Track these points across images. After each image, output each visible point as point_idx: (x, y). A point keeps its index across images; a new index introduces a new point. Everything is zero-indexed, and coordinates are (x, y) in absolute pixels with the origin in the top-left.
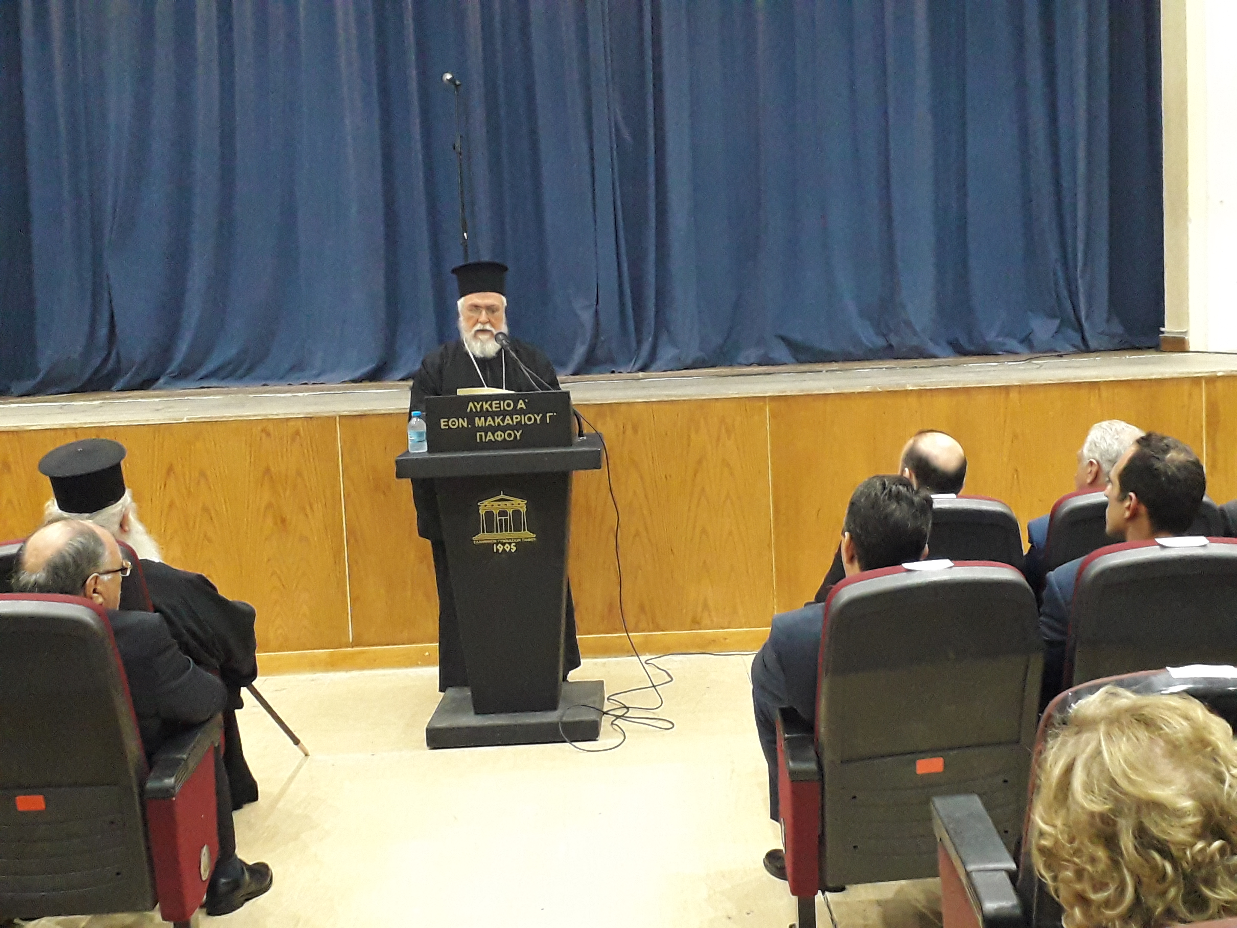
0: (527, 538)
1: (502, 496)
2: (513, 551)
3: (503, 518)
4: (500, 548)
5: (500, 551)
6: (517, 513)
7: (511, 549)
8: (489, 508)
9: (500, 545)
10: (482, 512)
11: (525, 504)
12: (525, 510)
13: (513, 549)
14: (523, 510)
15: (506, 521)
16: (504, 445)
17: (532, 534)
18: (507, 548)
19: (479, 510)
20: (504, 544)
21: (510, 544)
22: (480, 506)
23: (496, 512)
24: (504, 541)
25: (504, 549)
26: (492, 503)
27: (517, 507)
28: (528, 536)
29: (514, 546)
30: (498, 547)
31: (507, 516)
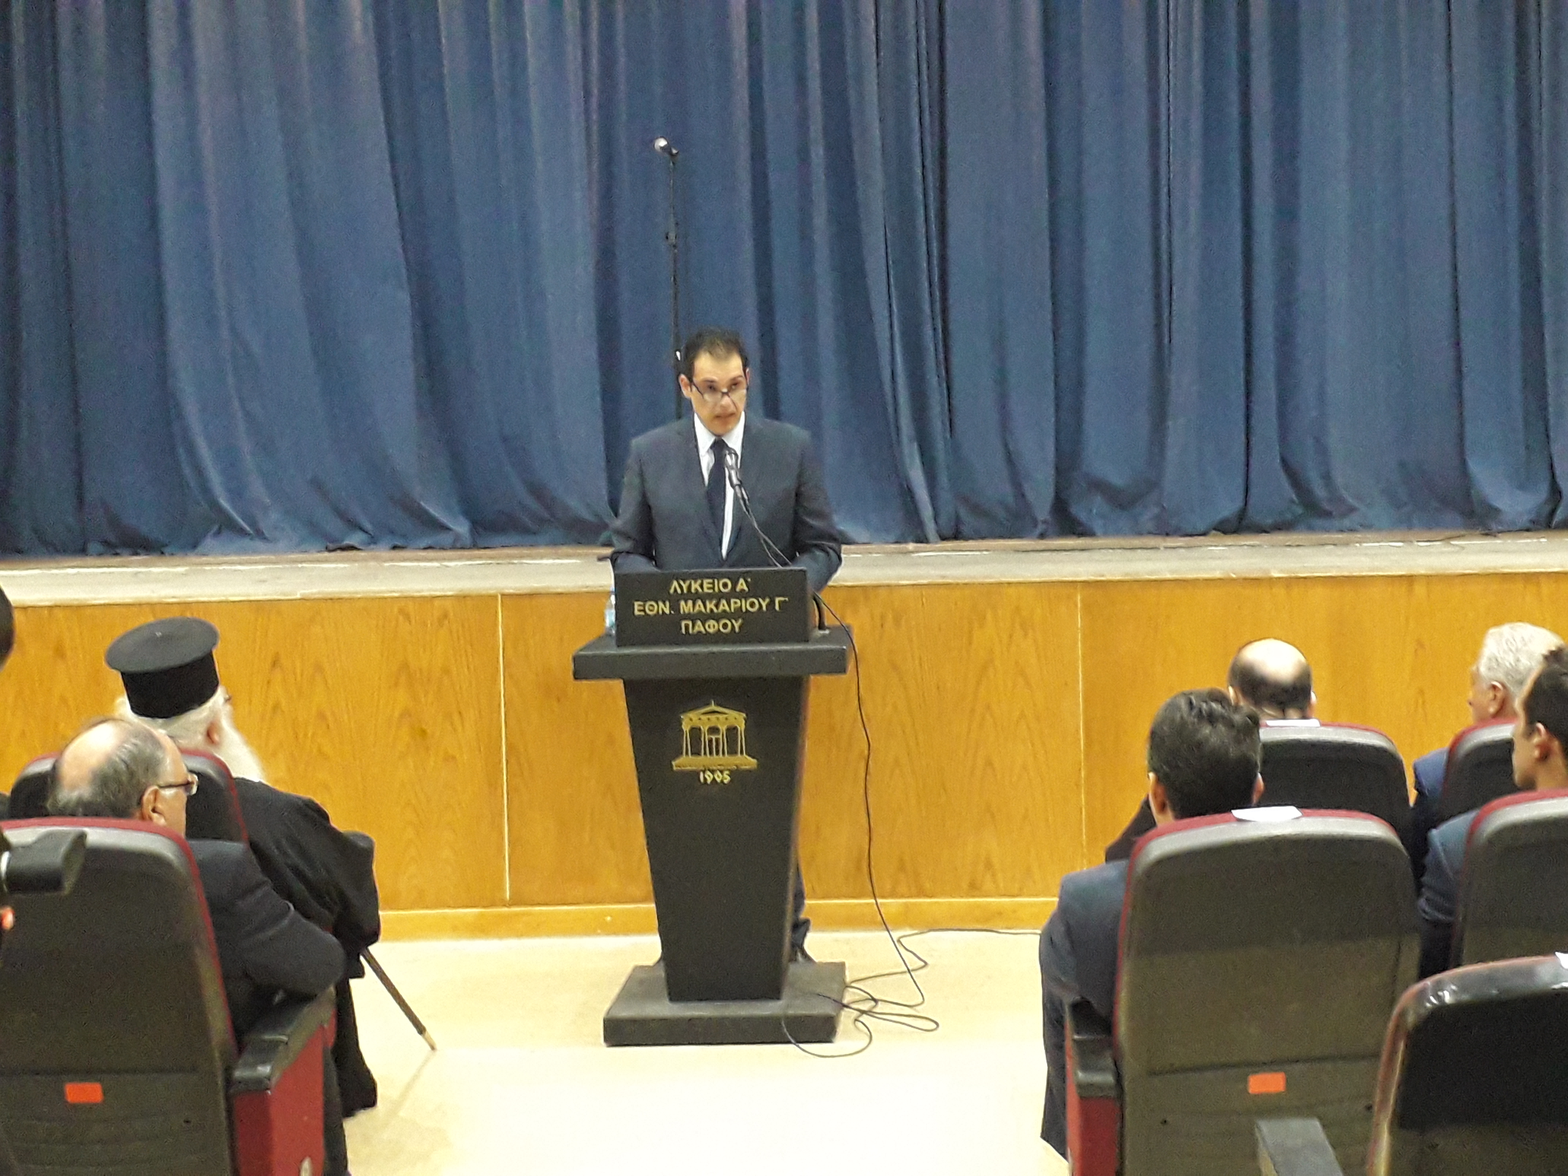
0: (746, 765)
1: (713, 707)
2: (726, 781)
3: (714, 737)
4: (709, 777)
5: (708, 781)
6: (732, 731)
7: (723, 778)
8: (696, 723)
10: (686, 727)
11: (744, 719)
12: (744, 726)
14: (741, 727)
15: (717, 740)
16: (718, 638)
17: (751, 759)
18: (718, 776)
19: (682, 725)
20: (713, 772)
21: (722, 772)
22: (683, 719)
23: (704, 729)
24: (714, 768)
25: (714, 779)
26: (700, 717)
27: (732, 722)
28: (748, 762)
29: (727, 774)
30: (706, 776)
31: (719, 734)
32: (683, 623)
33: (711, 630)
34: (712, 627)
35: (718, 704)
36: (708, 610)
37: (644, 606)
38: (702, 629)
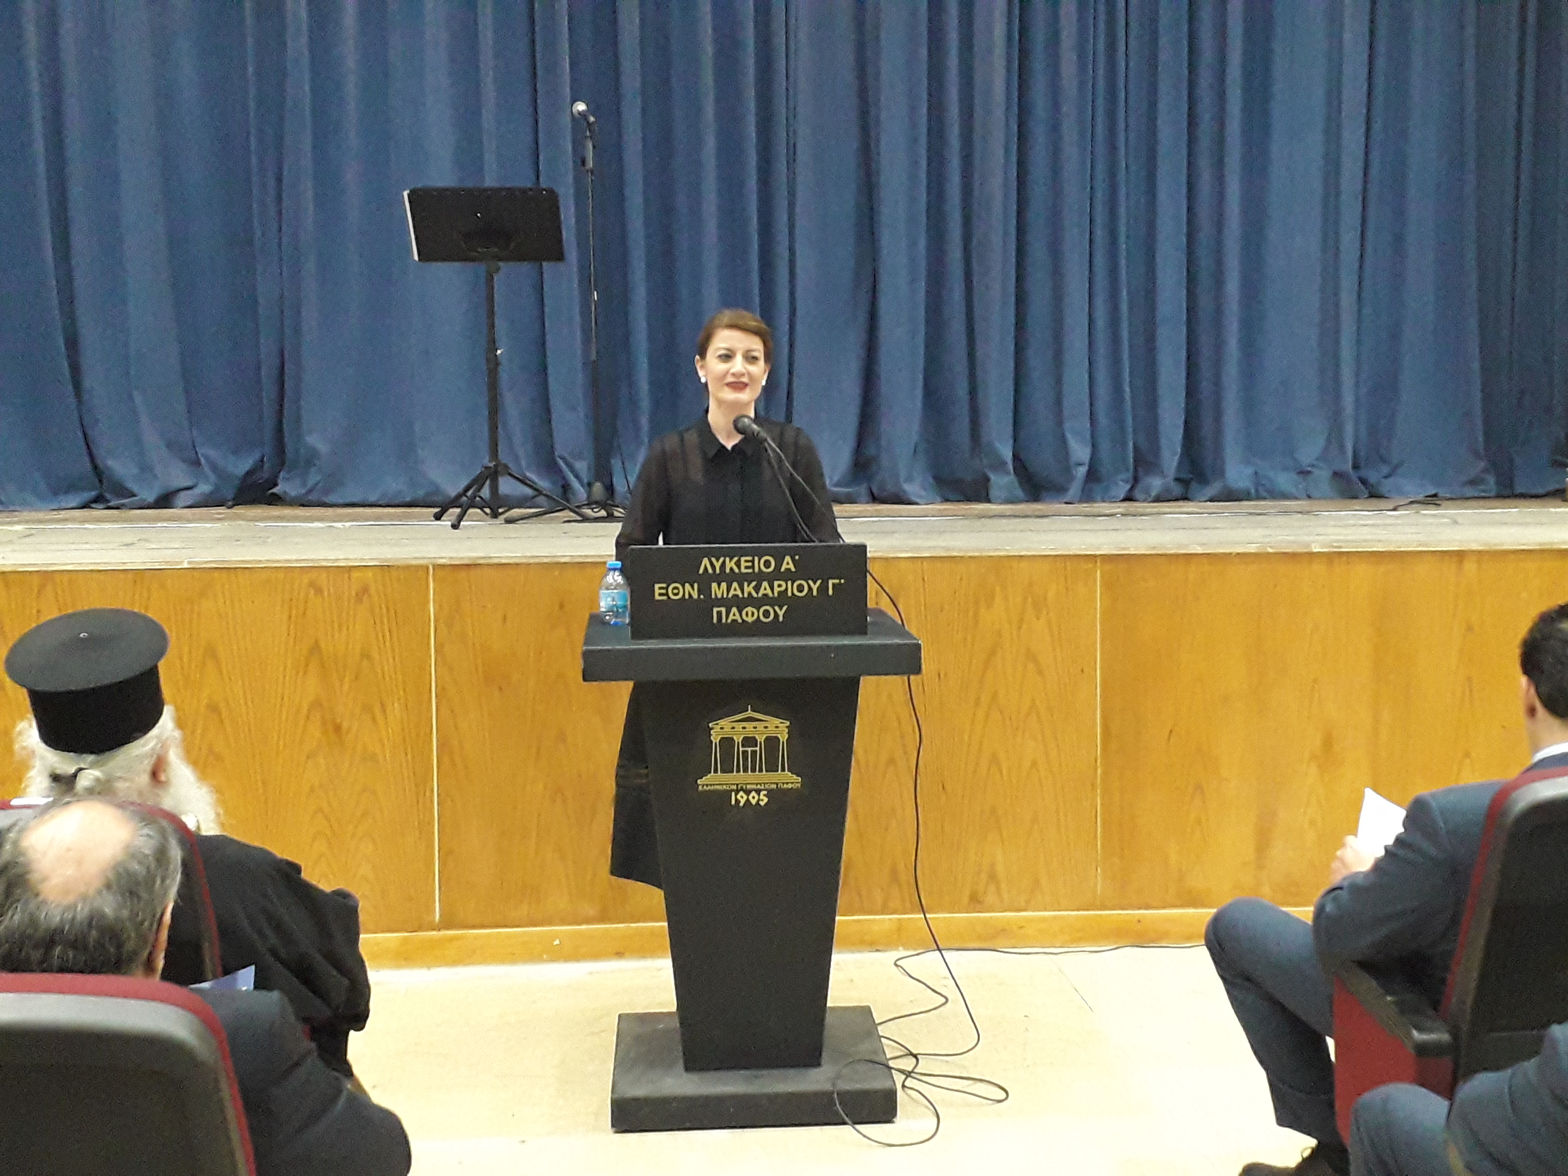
0: (787, 783)
1: (749, 713)
2: (762, 803)
3: (749, 749)
4: (742, 798)
5: (741, 804)
6: (771, 742)
7: (759, 800)
8: (727, 732)
9: (741, 793)
10: (715, 738)
11: (787, 727)
12: (787, 736)
13: (762, 800)
14: (783, 737)
15: (754, 753)
16: (756, 629)
17: (795, 776)
18: (754, 798)
19: (710, 735)
20: (748, 792)
21: (758, 792)
22: (712, 729)
23: (738, 739)
24: (749, 787)
25: (748, 800)
26: (734, 724)
27: (771, 731)
28: (789, 780)
29: (764, 795)
30: (739, 797)
31: (756, 746)
32: (715, 610)
33: (750, 619)
34: (750, 615)
35: (753, 710)
36: (746, 595)
37: (667, 588)
38: (738, 617)
